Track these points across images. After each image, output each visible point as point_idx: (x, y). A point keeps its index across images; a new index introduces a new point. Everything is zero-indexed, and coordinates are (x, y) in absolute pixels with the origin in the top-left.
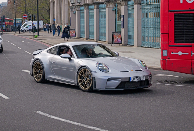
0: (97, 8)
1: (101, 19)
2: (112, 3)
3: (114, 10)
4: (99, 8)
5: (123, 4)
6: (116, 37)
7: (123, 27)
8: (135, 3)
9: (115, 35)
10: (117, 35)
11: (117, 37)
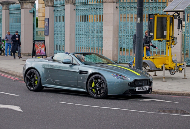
0: (7, 10)
1: (12, 24)
2: (29, 3)
3: (32, 12)
4: (9, 10)
5: (48, 3)
6: (38, 48)
7: (47, 34)
8: (67, 3)
9: (37, 44)
10: (40, 45)
11: (40, 48)
